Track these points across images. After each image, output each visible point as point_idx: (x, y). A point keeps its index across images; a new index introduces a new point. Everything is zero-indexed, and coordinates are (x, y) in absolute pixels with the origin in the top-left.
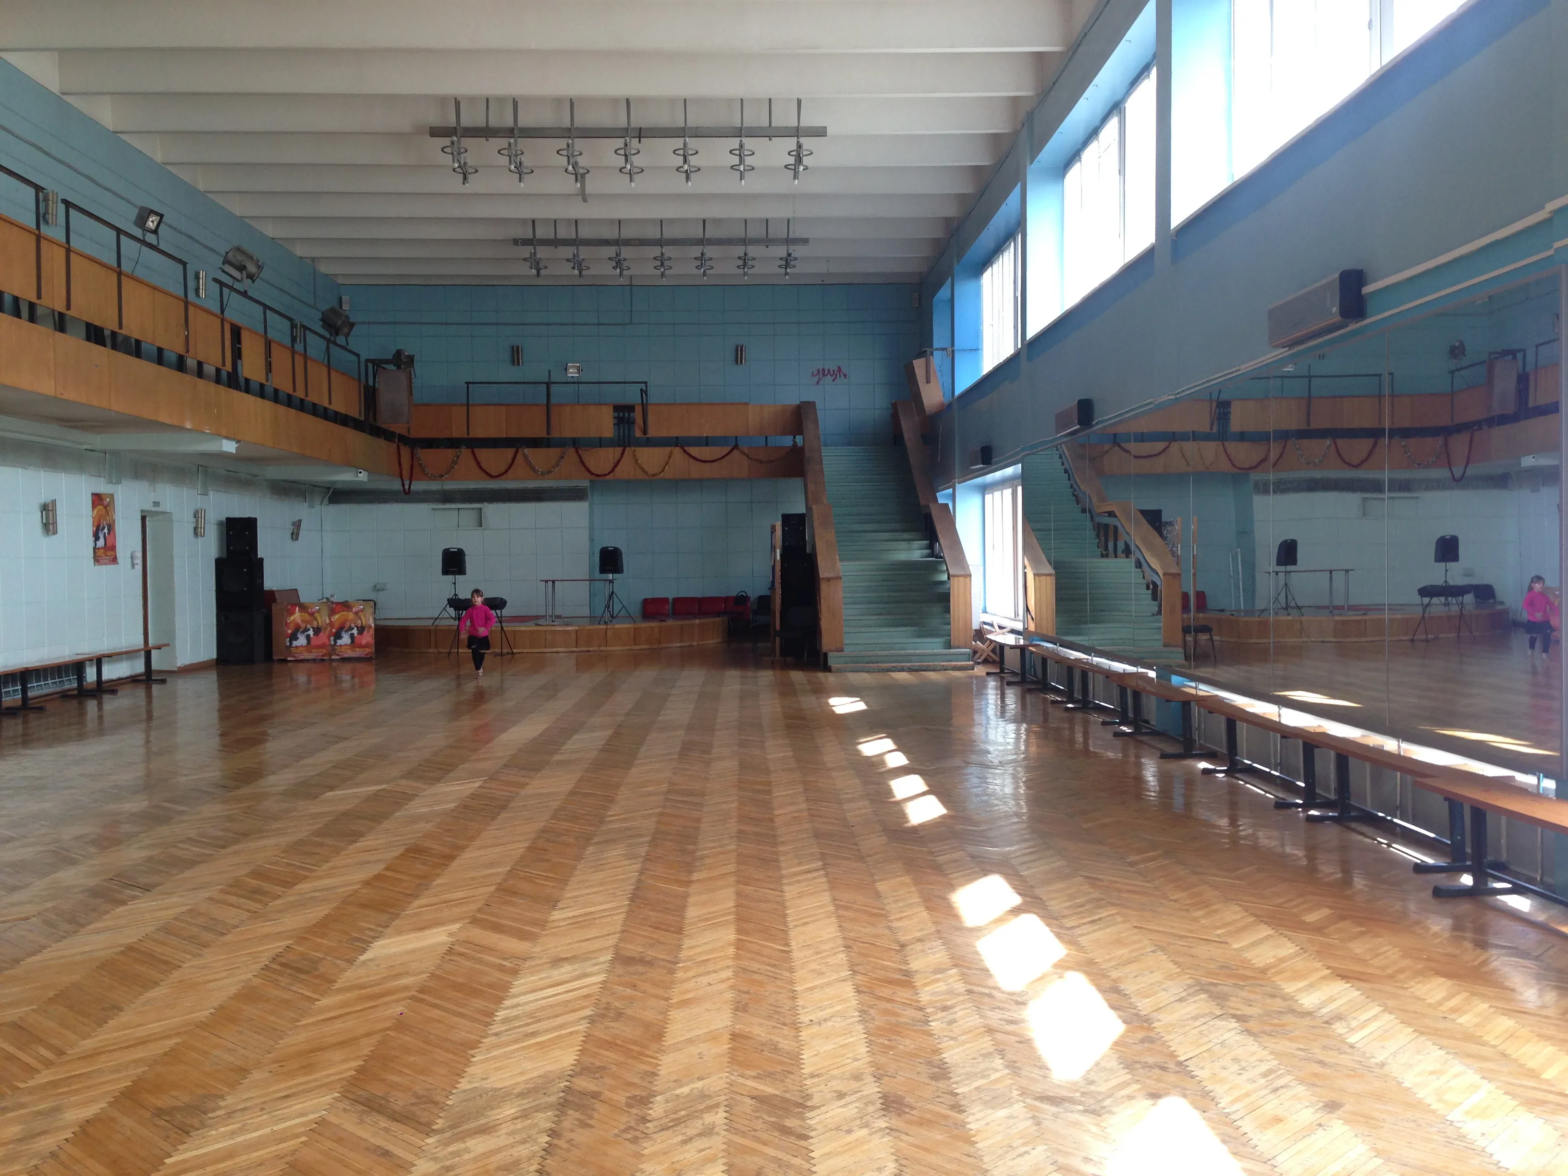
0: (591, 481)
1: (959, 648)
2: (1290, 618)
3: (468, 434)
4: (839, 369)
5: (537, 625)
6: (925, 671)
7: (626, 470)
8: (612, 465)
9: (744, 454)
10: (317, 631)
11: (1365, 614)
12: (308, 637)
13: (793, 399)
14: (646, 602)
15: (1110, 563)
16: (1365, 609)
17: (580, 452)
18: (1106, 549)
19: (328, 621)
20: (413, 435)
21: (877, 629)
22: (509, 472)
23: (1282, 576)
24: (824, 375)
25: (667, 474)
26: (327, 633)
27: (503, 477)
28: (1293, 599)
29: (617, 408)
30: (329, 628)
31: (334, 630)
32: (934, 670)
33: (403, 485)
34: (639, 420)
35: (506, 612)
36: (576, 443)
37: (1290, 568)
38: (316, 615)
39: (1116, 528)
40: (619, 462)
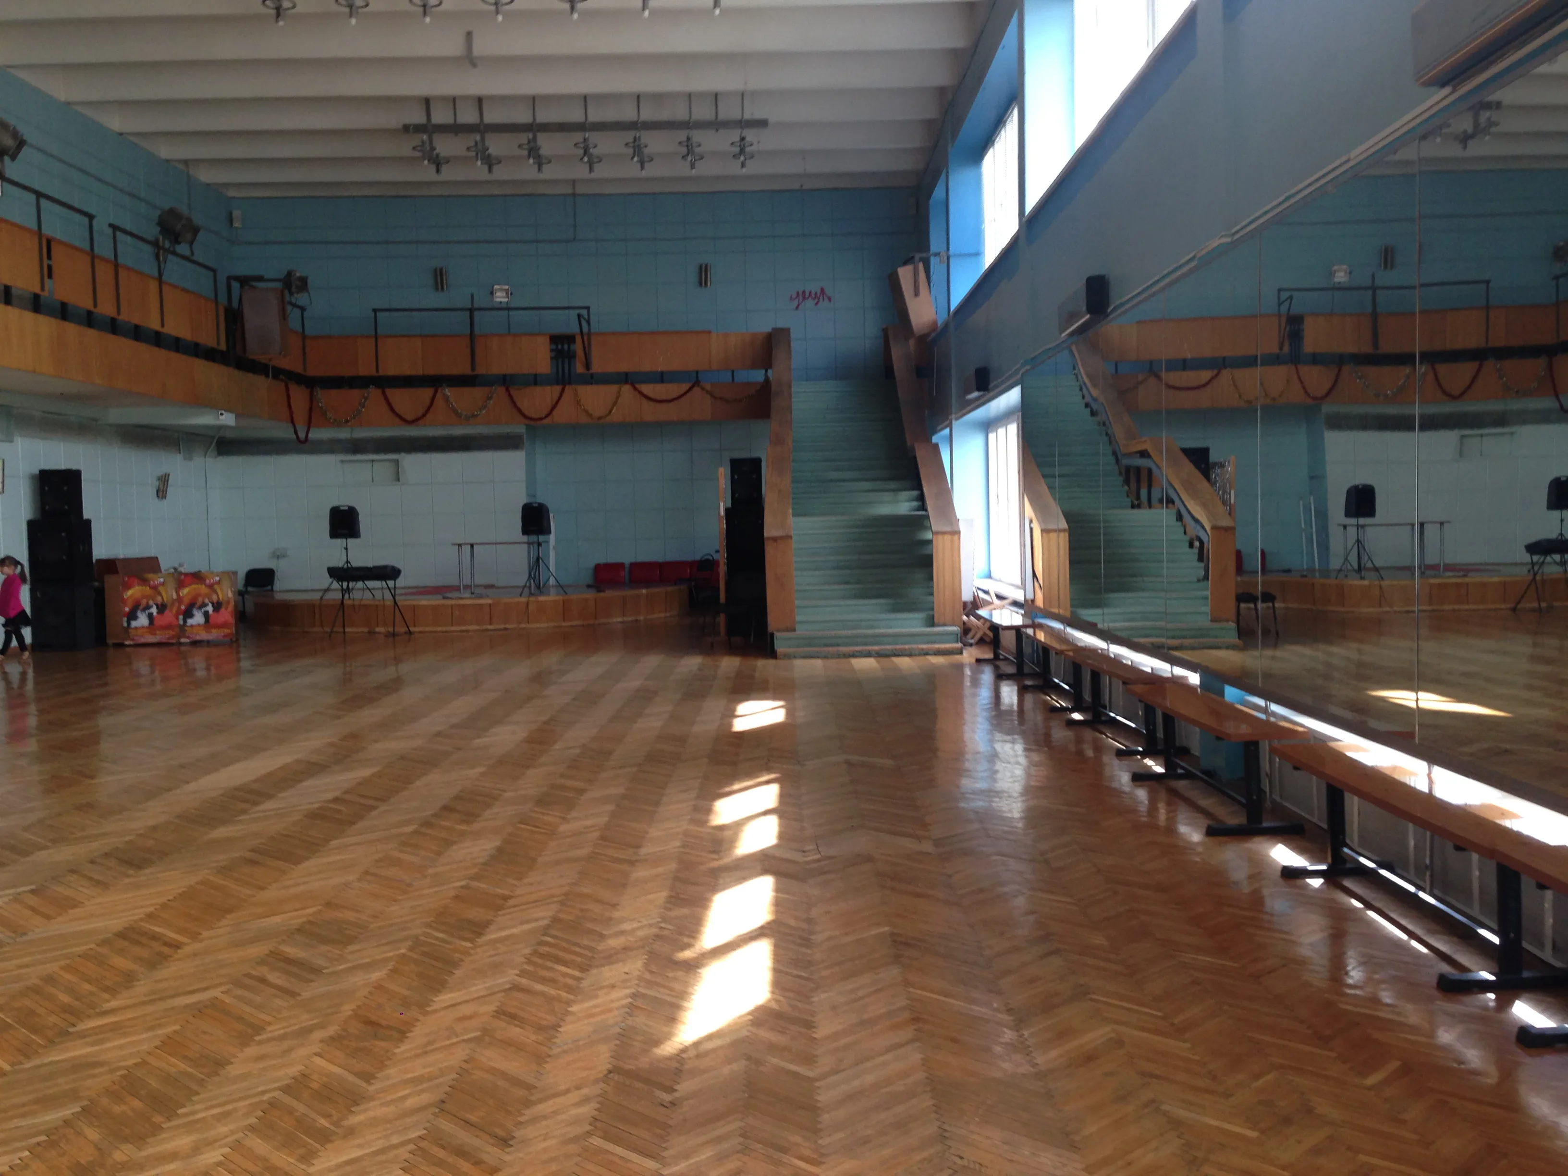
0: (528, 426)
1: (945, 625)
2: (1366, 582)
3: (377, 371)
4: (822, 290)
5: (444, 598)
6: (898, 656)
7: (565, 413)
8: (550, 408)
9: (707, 392)
10: (162, 608)
11: (1465, 576)
12: (150, 616)
13: (764, 325)
14: (599, 569)
15: (1143, 515)
16: (1465, 570)
17: (512, 392)
18: (1138, 497)
19: (175, 596)
20: (311, 372)
21: (841, 602)
22: (428, 416)
23: (1352, 532)
24: (804, 298)
25: (617, 416)
26: (175, 610)
27: (420, 422)
28: (1370, 558)
29: (555, 339)
30: (177, 605)
31: (183, 607)
32: (910, 655)
33: (296, 432)
34: (580, 353)
35: (401, 582)
36: (507, 381)
37: (1362, 521)
38: (161, 588)
39: (1150, 471)
40: (557, 402)
